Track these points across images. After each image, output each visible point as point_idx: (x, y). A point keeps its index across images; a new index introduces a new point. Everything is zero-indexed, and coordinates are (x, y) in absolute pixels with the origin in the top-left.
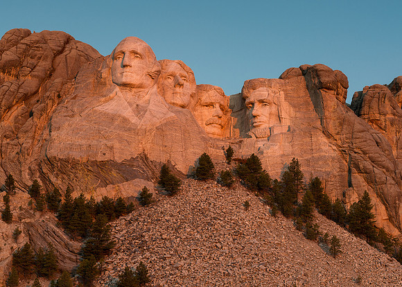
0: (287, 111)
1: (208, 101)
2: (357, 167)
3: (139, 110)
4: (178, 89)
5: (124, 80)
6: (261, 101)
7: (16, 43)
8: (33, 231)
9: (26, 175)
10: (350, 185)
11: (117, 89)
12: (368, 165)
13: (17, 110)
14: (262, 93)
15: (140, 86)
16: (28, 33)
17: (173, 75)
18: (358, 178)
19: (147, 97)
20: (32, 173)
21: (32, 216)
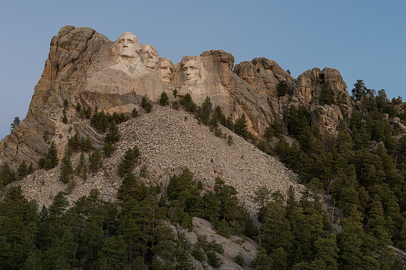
0: (204, 72)
1: (164, 66)
2: (238, 101)
3: (131, 69)
4: (150, 59)
5: (124, 54)
6: (191, 67)
7: (68, 33)
8: (78, 128)
9: (73, 100)
10: (235, 110)
11: (120, 58)
12: (244, 100)
13: (69, 67)
14: (192, 63)
15: (132, 57)
16: (74, 28)
17: (147, 52)
18: (239, 107)
19: (135, 63)
20: (76, 99)
21: (78, 121)
